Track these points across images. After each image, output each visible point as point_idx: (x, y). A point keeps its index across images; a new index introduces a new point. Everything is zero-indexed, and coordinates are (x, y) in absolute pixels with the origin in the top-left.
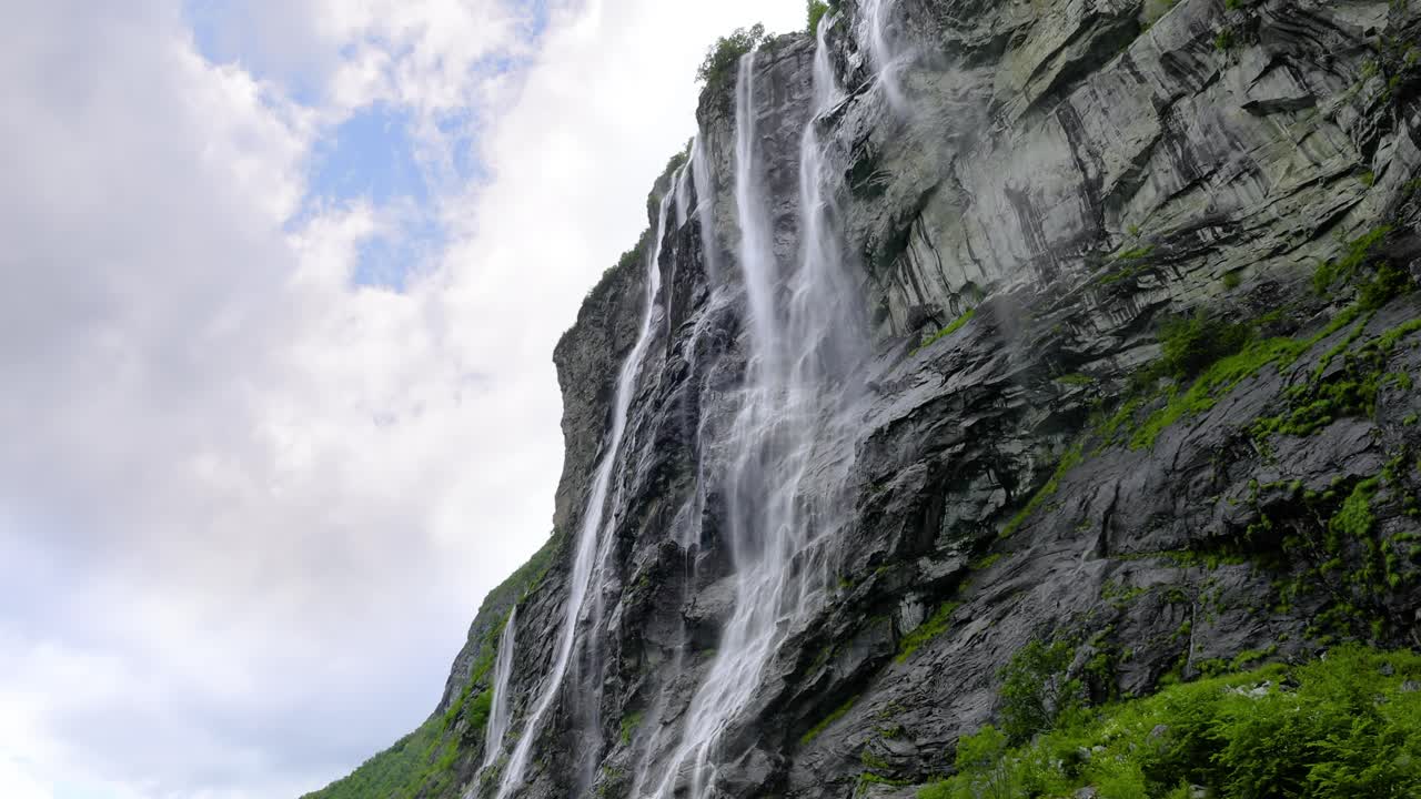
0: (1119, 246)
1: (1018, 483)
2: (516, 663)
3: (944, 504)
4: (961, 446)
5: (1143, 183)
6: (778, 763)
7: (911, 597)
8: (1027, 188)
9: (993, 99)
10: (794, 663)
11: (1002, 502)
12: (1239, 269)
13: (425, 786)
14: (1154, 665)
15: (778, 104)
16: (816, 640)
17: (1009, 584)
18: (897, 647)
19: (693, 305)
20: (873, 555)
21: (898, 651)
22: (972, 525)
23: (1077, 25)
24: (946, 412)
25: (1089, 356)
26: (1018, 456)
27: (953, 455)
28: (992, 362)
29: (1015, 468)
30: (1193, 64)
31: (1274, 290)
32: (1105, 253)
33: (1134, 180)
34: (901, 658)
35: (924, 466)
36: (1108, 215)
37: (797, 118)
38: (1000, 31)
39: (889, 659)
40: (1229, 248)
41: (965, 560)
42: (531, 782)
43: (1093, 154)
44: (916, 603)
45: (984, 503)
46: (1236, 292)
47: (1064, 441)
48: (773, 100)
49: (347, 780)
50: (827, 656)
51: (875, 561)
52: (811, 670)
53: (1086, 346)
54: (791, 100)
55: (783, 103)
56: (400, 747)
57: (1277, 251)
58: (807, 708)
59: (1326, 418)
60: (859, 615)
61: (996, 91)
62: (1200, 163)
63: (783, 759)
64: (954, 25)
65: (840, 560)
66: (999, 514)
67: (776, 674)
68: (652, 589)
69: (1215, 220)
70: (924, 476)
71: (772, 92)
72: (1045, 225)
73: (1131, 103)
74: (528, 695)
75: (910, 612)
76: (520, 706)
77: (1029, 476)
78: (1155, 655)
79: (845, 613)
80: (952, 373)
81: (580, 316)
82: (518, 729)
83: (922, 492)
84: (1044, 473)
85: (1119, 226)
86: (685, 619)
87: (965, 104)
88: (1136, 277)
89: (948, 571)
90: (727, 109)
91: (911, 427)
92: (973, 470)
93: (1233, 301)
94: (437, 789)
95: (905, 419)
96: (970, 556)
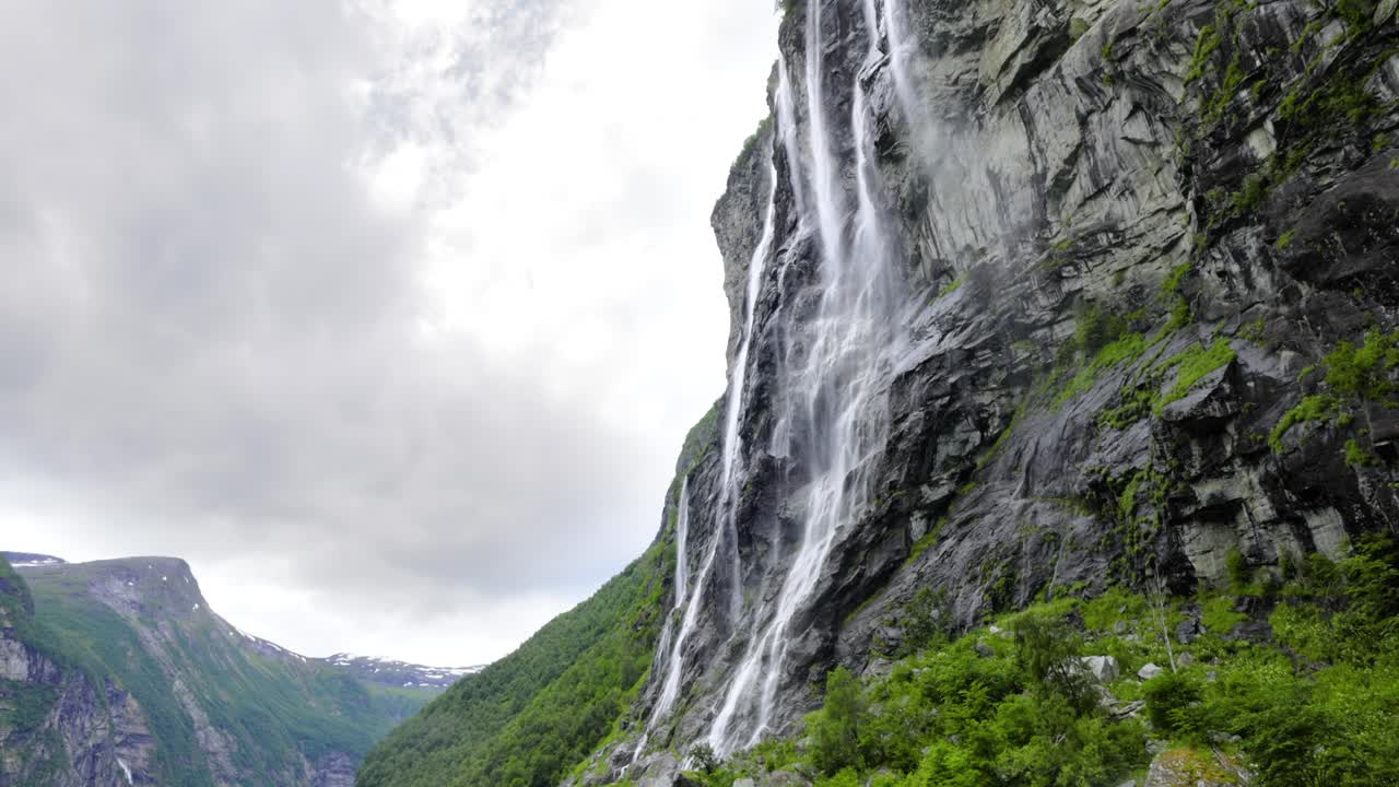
0: (1058, 232)
1: (989, 427)
2: (691, 525)
3: (936, 444)
4: (947, 398)
5: (1074, 179)
6: (826, 639)
7: (917, 514)
8: (1000, 171)
9: (978, 84)
10: (838, 564)
11: (978, 441)
12: (1125, 269)
13: (641, 617)
14: (1033, 586)
15: (844, 35)
16: (853, 547)
17: (969, 513)
18: (908, 553)
19: (788, 229)
20: (891, 483)
21: (909, 555)
22: (959, 459)
23: (1025, 34)
24: (939, 368)
25: (1034, 327)
26: (987, 406)
27: (942, 406)
28: (971, 327)
29: (985, 415)
30: (1096, 90)
31: (1142, 291)
32: (1047, 239)
33: (1066, 178)
34: (909, 561)
35: (922, 413)
36: (1050, 207)
37: (860, 48)
38: (978, 24)
39: (902, 561)
40: (1118, 249)
41: (952, 486)
42: (702, 627)
43: (1041, 151)
44: (922, 518)
45: (965, 442)
46: (1120, 289)
47: (1022, 393)
48: (839, 31)
49: (591, 601)
50: (861, 558)
51: (893, 486)
52: (851, 569)
53: (1033, 319)
54: (855, 29)
55: (848, 34)
56: (629, 572)
57: (1145, 259)
58: (849, 596)
59: (1135, 417)
60: (882, 528)
61: (980, 75)
62: (1102, 176)
63: (830, 634)
64: (943, 17)
65: (873, 482)
66: (976, 451)
67: (828, 573)
68: (756, 494)
69: (1110, 227)
70: (922, 423)
71: (838, 22)
72: (1011, 207)
73: (1062, 110)
74: (701, 551)
75: (917, 525)
76: (695, 559)
77: (996, 421)
78: (1034, 580)
79: (873, 527)
80: (948, 332)
81: (728, 184)
82: (692, 581)
83: (920, 435)
84: (1007, 419)
85: (1059, 214)
86: (780, 518)
87: (957, 88)
88: (1060, 267)
89: (940, 496)
90: (800, 46)
91: (918, 377)
92: (956, 417)
93: (1117, 297)
94: (649, 620)
95: (914, 371)
96: (957, 483)
